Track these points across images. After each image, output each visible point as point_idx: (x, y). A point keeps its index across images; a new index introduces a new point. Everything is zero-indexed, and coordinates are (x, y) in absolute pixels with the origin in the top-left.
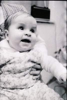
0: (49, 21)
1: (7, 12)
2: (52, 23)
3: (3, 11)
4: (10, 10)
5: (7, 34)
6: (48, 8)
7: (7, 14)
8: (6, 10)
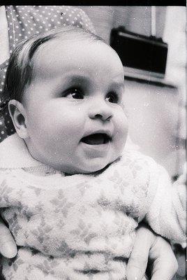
0: (163, 78)
1: (22, 26)
2: (171, 87)
3: (9, 20)
4: (34, 20)
5: (16, 114)
6: (160, 40)
7: (22, 33)
8: (19, 19)
